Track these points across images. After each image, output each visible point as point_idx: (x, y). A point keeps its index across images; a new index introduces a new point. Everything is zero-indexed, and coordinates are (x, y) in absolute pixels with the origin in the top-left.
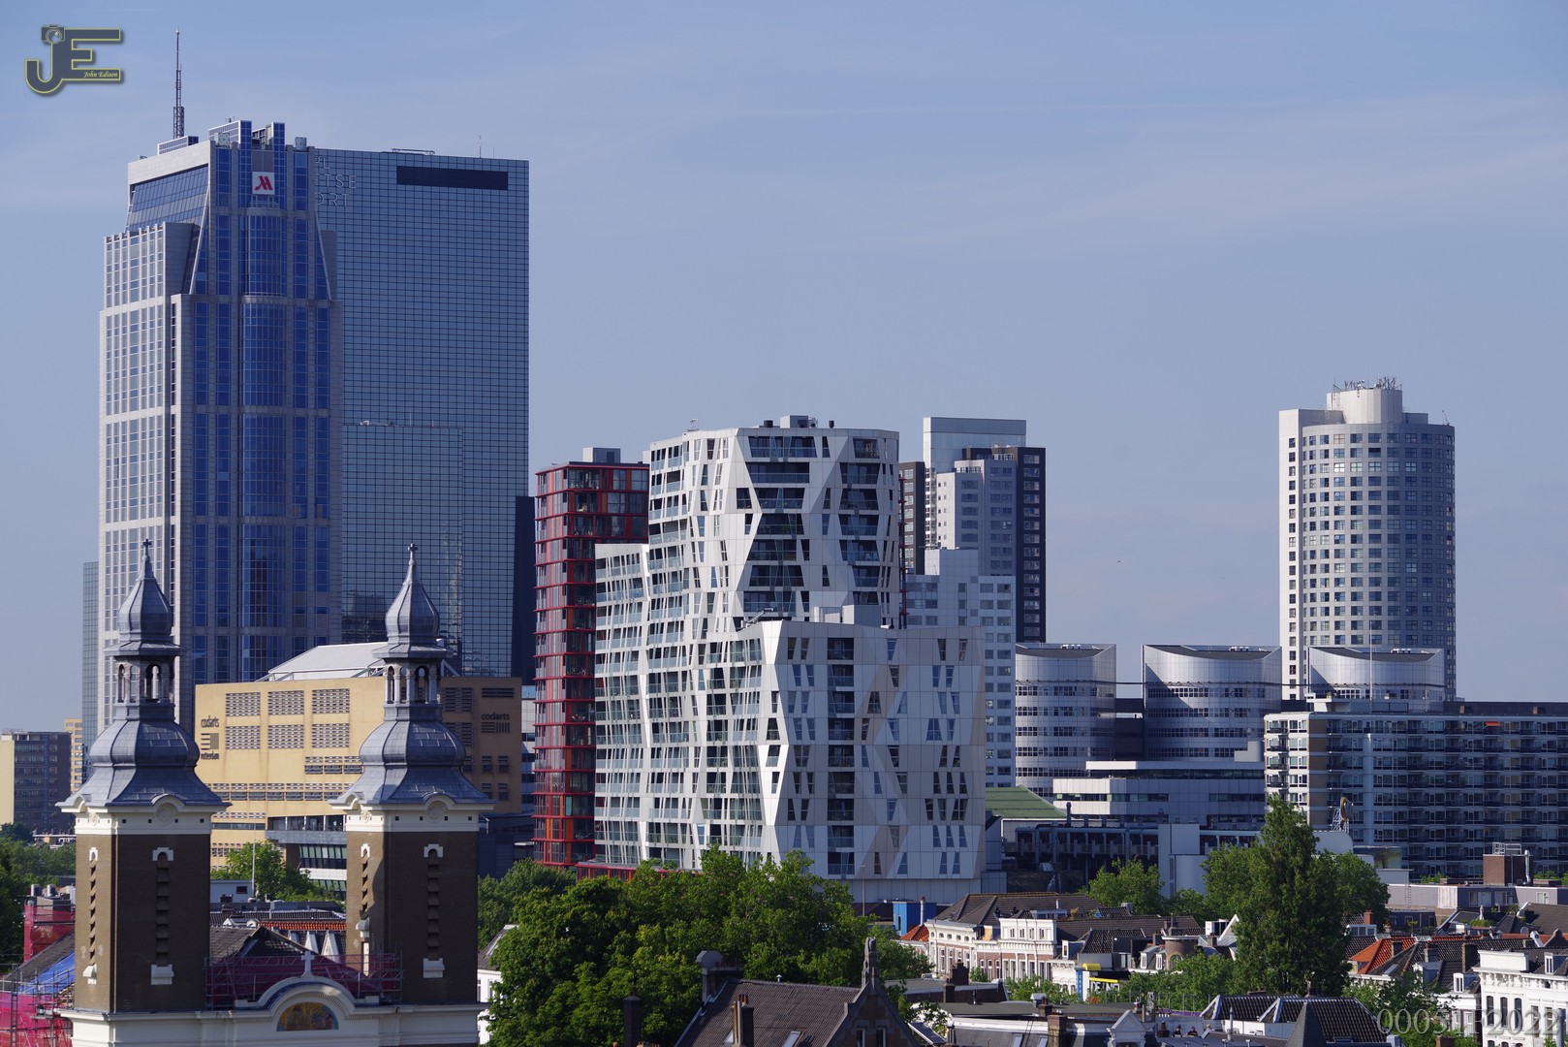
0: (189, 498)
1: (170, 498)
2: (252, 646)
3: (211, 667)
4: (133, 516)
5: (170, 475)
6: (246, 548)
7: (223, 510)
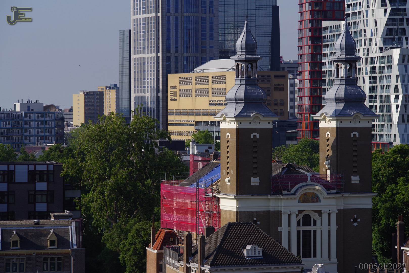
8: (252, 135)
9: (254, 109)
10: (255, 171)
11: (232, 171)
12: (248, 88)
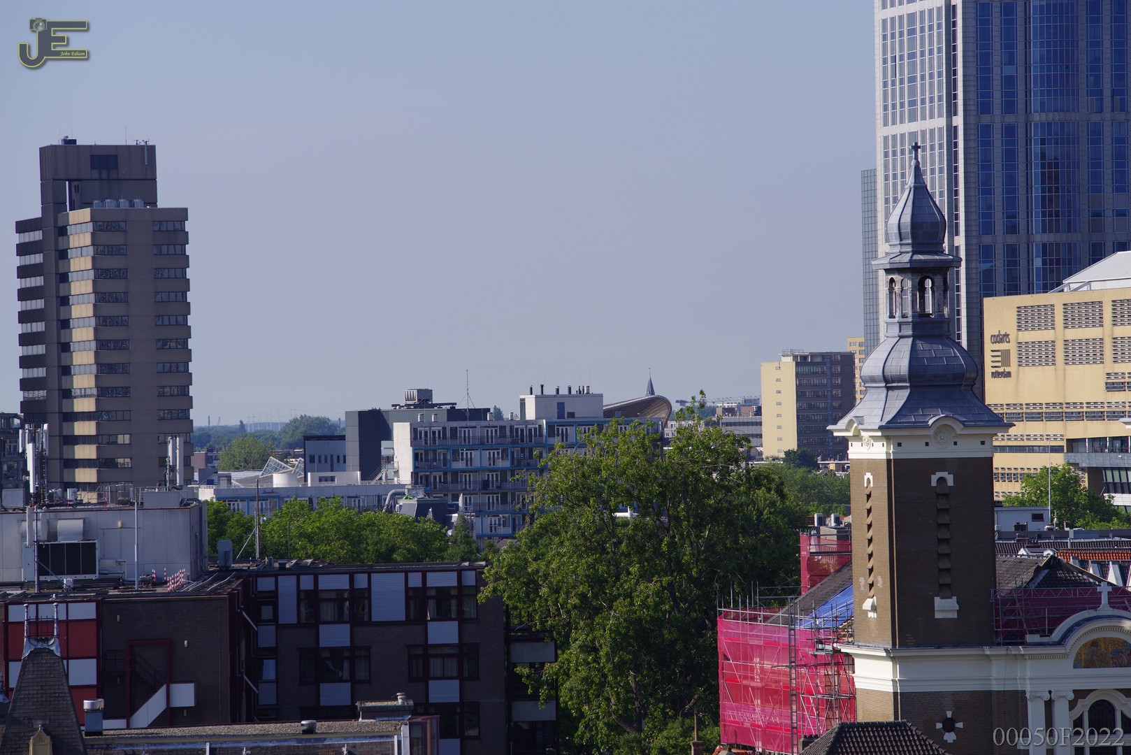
0: (972, 96)
1: (952, 97)
2: (1044, 254)
3: (1000, 279)
4: (913, 118)
5: (951, 72)
6: (1036, 148)
7: (1009, 107)
8: (934, 479)
9: (938, 404)
10: (946, 579)
11: (880, 579)
12: (921, 345)
